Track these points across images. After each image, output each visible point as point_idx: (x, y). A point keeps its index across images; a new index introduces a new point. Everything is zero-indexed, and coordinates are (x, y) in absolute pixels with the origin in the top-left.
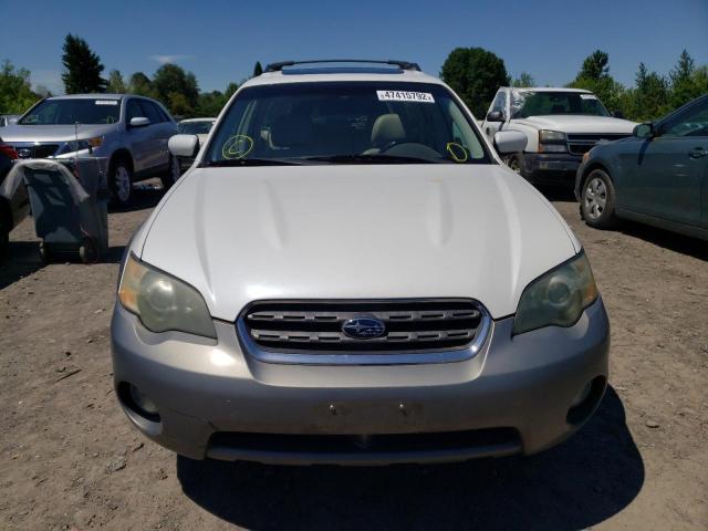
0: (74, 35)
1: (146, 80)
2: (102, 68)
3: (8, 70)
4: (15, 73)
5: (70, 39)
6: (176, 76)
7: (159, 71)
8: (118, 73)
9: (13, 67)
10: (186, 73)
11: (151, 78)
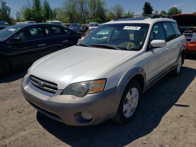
0: (147, 2)
1: (165, 13)
2: (153, 10)
3: (129, 12)
4: (130, 13)
5: (146, 3)
6: (175, 11)
7: (170, 10)
8: (157, 11)
9: (130, 12)
10: (179, 10)
11: (167, 12)
